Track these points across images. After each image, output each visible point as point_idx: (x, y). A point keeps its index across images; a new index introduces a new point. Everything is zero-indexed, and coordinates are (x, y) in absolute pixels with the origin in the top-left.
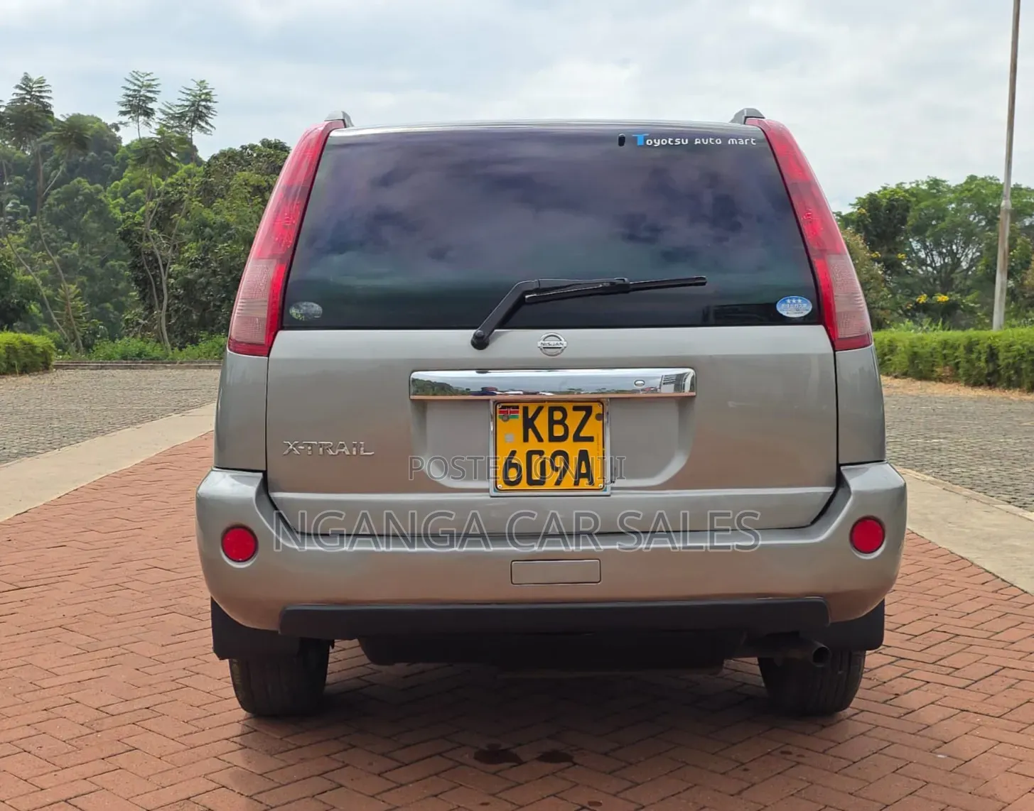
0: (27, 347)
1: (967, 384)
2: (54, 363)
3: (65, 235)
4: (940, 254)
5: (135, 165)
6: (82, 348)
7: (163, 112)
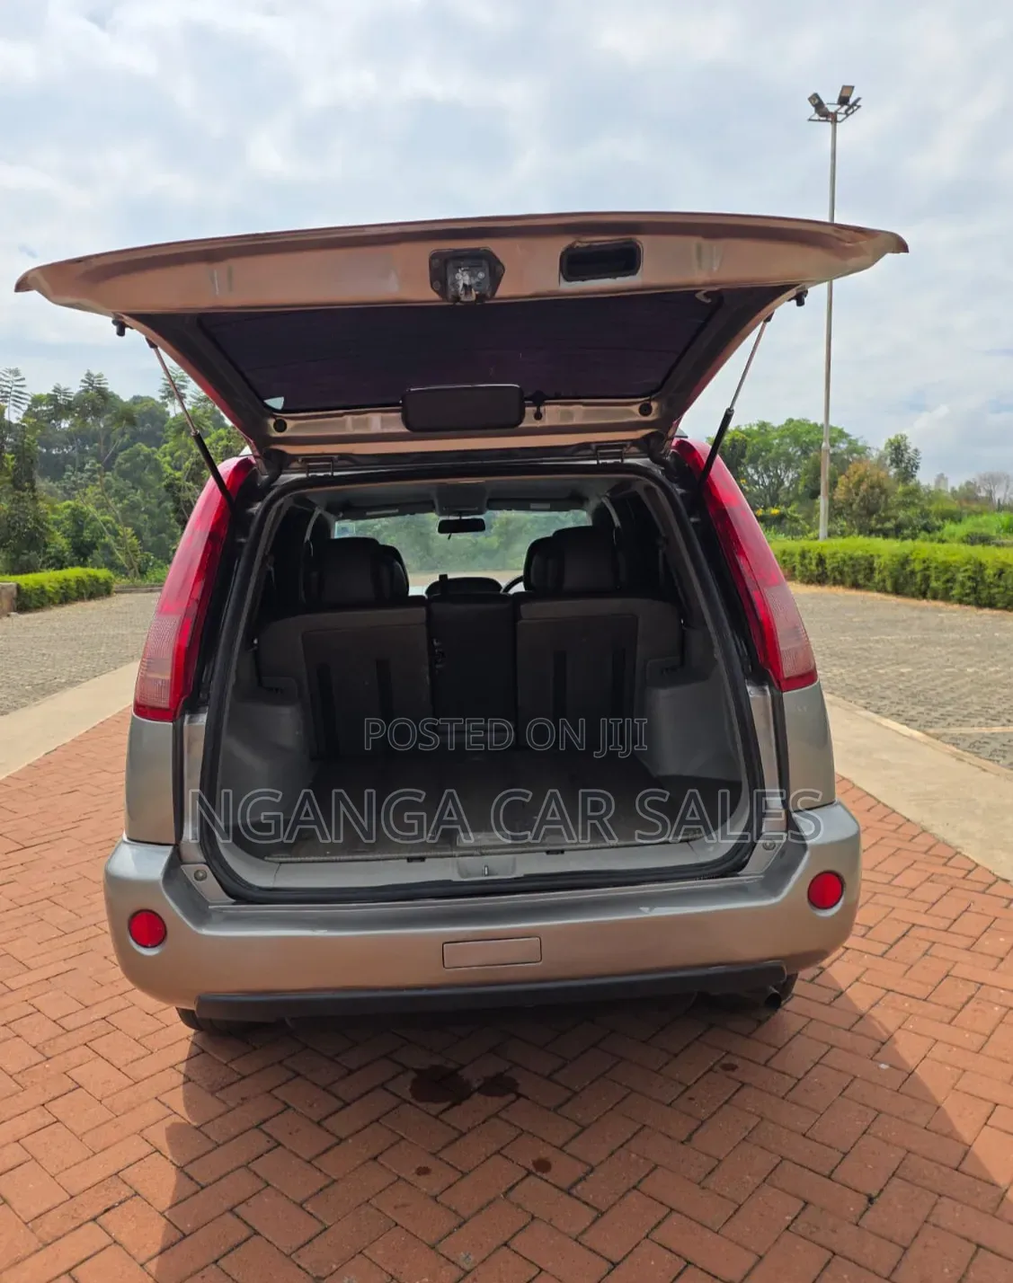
0: (92, 579)
1: (802, 582)
2: (114, 589)
3: (131, 485)
4: (769, 476)
5: (175, 437)
6: (138, 574)
7: (192, 396)
